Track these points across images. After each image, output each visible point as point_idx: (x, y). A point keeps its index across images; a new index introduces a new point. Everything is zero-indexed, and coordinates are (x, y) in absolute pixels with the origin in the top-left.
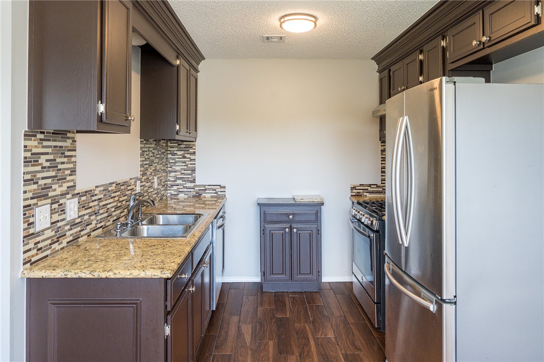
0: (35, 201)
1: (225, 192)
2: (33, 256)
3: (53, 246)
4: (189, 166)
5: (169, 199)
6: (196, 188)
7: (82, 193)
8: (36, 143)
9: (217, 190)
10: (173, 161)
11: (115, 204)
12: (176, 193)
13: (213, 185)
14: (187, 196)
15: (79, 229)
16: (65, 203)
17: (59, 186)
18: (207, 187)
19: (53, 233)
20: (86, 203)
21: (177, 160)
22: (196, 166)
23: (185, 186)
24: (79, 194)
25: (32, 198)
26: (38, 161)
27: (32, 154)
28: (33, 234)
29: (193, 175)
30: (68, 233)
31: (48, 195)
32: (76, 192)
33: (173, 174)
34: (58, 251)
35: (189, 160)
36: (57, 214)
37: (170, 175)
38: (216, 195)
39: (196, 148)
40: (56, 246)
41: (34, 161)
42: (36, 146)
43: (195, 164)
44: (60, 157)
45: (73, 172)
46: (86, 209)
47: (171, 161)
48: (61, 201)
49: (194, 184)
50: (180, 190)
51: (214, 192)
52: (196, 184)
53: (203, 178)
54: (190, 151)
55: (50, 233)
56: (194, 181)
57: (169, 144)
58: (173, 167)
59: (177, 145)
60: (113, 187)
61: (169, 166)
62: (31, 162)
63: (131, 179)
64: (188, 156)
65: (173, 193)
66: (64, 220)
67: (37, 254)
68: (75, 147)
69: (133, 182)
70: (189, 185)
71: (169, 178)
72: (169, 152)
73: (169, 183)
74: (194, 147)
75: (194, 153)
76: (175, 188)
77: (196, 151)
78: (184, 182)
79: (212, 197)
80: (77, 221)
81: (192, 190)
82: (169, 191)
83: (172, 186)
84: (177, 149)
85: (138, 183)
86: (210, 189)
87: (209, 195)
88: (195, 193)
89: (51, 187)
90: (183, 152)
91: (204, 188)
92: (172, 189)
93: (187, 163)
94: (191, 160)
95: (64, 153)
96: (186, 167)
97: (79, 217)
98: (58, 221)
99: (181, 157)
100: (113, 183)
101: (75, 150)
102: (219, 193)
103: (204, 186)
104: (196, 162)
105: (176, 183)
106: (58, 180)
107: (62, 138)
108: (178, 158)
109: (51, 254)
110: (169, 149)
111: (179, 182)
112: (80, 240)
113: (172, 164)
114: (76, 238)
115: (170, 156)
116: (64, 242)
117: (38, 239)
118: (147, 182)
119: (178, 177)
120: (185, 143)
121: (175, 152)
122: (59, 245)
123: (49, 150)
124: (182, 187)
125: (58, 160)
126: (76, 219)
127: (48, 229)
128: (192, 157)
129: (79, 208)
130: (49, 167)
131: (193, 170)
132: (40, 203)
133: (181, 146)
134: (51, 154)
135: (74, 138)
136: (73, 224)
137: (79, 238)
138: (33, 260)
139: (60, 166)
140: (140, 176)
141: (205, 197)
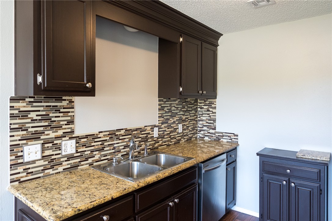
0: (25, 142)
1: (238, 139)
2: (22, 177)
3: (46, 171)
4: (212, 117)
5: (198, 140)
6: (216, 134)
7: (81, 136)
8: (25, 104)
9: (232, 137)
10: (201, 113)
11: (125, 143)
12: (203, 136)
13: (229, 133)
14: (210, 139)
15: (79, 160)
16: (60, 143)
17: (53, 132)
18: (224, 134)
19: (47, 163)
20: (88, 143)
21: (204, 112)
22: (217, 117)
23: (209, 131)
24: (79, 137)
25: (20, 140)
26: (27, 116)
27: (19, 112)
28: (22, 163)
29: (215, 124)
30: (64, 163)
31: (40, 138)
32: (73, 136)
33: (201, 122)
34: (53, 174)
35: (211, 112)
36: (51, 150)
37: (199, 123)
38: (230, 141)
39: (217, 103)
40: (51, 171)
41: (22, 116)
42: (24, 107)
43: (215, 116)
44: (53, 113)
45: (71, 122)
46: (86, 147)
47: (200, 113)
48: (55, 142)
49: (215, 131)
50: (206, 134)
51: (229, 138)
52: (217, 131)
53: (221, 127)
54: (213, 106)
55: (42, 163)
56: (215, 129)
57: (199, 101)
58: (201, 117)
59: (203, 101)
60: (122, 132)
61: (198, 116)
62: (19, 116)
63: (145, 126)
64: (211, 109)
65: (201, 136)
66: (59, 154)
67: (26, 176)
68: (73, 106)
69: (149, 128)
70: (211, 131)
71: (198, 125)
72: (199, 107)
73: (198, 128)
74: (215, 103)
75: (215, 108)
76: (202, 132)
77: (216, 106)
78: (208, 129)
79: (227, 142)
80: (76, 155)
81: (214, 135)
82: (198, 135)
83: (200, 131)
84: (203, 104)
85: (156, 129)
86: (226, 136)
87: (225, 141)
88: (215, 138)
89: (44, 133)
90: (208, 107)
91: (222, 135)
92: (201, 133)
93: (210, 115)
94: (213, 113)
95: (60, 110)
96: (209, 118)
97: (77, 153)
98: (53, 155)
99: (206, 110)
100: (122, 129)
101: (73, 108)
102: (233, 140)
103: (222, 133)
104: (216, 115)
105: (203, 129)
106: (51, 128)
107: (55, 100)
108: (204, 111)
109: (43, 177)
110: (199, 104)
111: (205, 128)
112: (79, 167)
113: (200, 115)
114: (75, 166)
115: (199, 109)
116: (60, 169)
117: (28, 167)
118: (168, 129)
119: (204, 124)
120: (209, 100)
121: (203, 107)
122: (53, 170)
123: (42, 109)
124: (207, 132)
125: (51, 115)
126: (75, 153)
127: (39, 160)
128: (214, 111)
129: (77, 147)
130: (39, 120)
131: (214, 121)
132: (29, 143)
133: (206, 102)
134: (42, 111)
135: (71, 100)
136: (70, 157)
137: (79, 166)
138: (22, 180)
139: (53, 119)
140: (157, 124)
141: (222, 142)
